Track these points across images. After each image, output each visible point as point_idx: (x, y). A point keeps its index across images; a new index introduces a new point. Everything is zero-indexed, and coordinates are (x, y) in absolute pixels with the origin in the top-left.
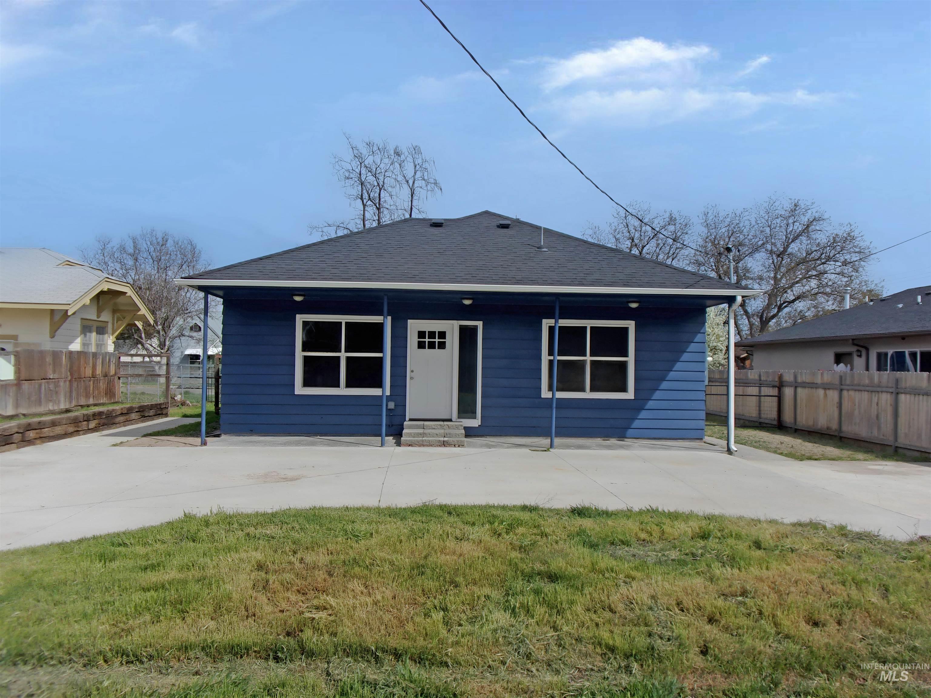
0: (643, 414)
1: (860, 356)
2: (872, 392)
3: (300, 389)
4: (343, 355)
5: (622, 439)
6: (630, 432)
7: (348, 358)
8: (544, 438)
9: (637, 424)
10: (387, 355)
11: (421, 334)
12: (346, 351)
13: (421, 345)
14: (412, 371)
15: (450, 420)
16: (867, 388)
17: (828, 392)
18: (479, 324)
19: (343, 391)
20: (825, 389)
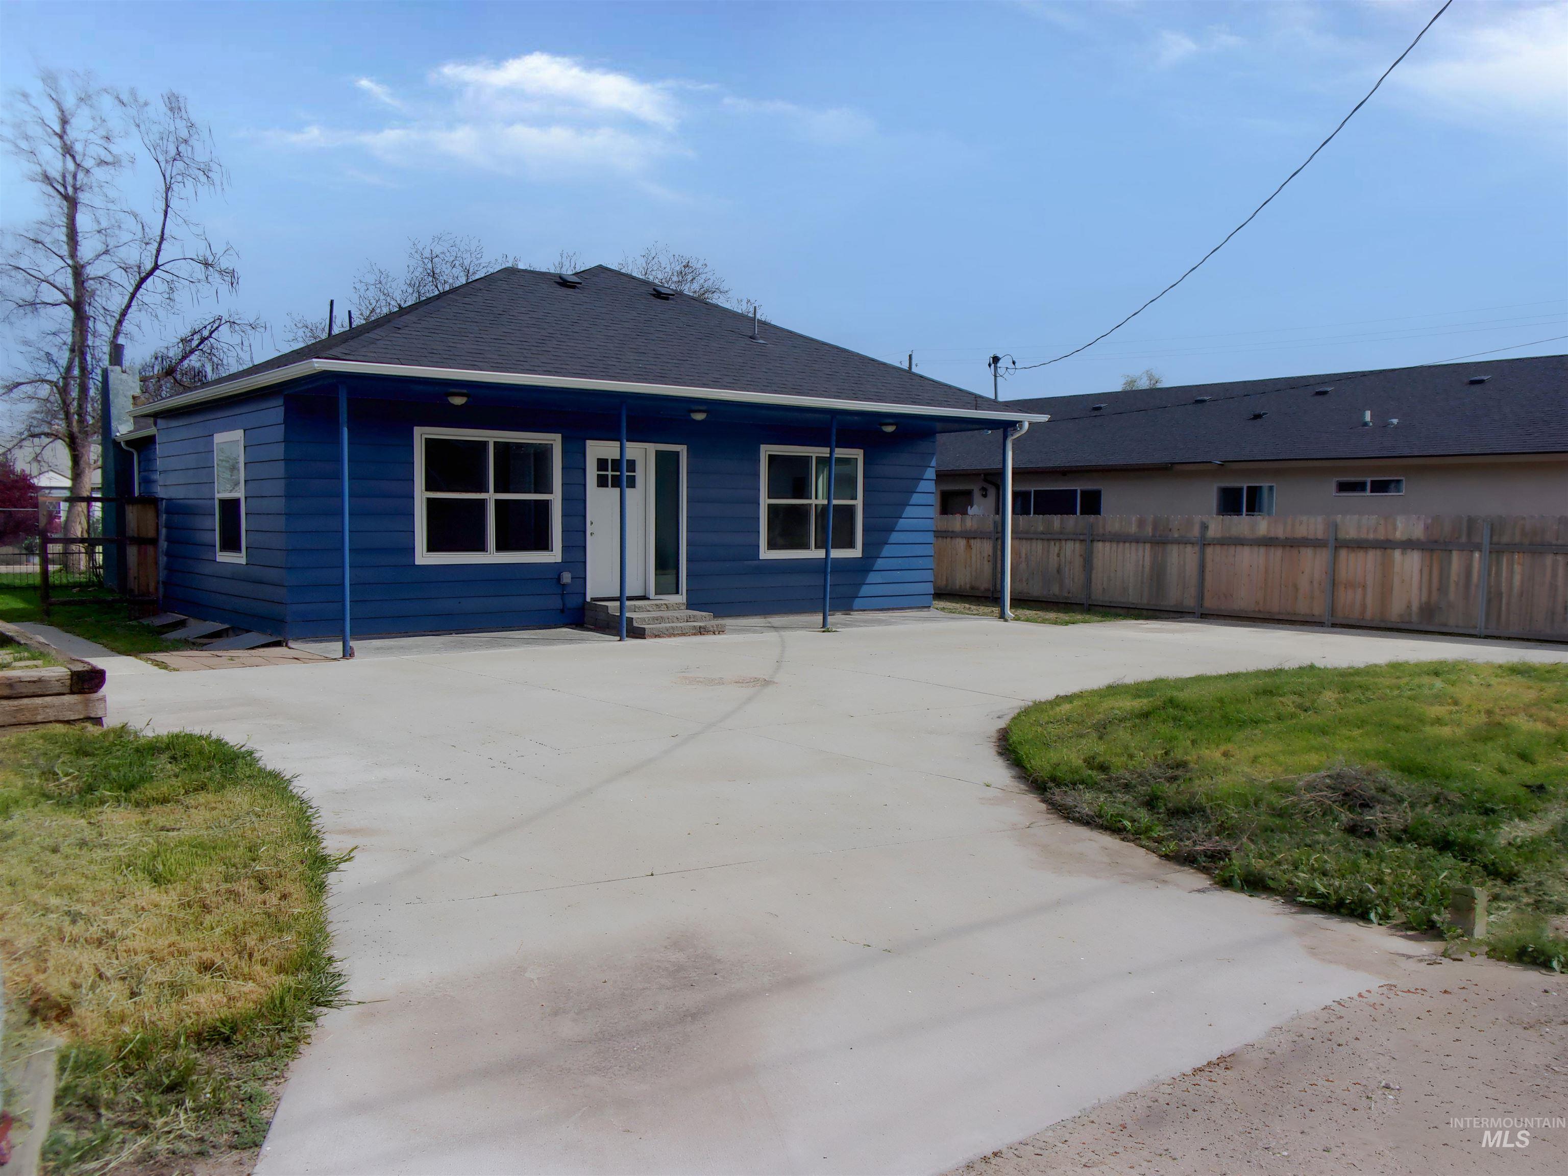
0: (872, 577)
1: (985, 496)
2: (1048, 540)
3: (423, 557)
4: (491, 497)
5: (848, 612)
6: (858, 602)
7: (497, 502)
8: (763, 616)
9: (865, 590)
10: (556, 498)
11: (602, 464)
12: (496, 491)
13: (602, 482)
14: (592, 523)
15: (644, 598)
16: (1043, 536)
17: (972, 541)
18: (682, 449)
19: (491, 557)
20: (968, 539)
